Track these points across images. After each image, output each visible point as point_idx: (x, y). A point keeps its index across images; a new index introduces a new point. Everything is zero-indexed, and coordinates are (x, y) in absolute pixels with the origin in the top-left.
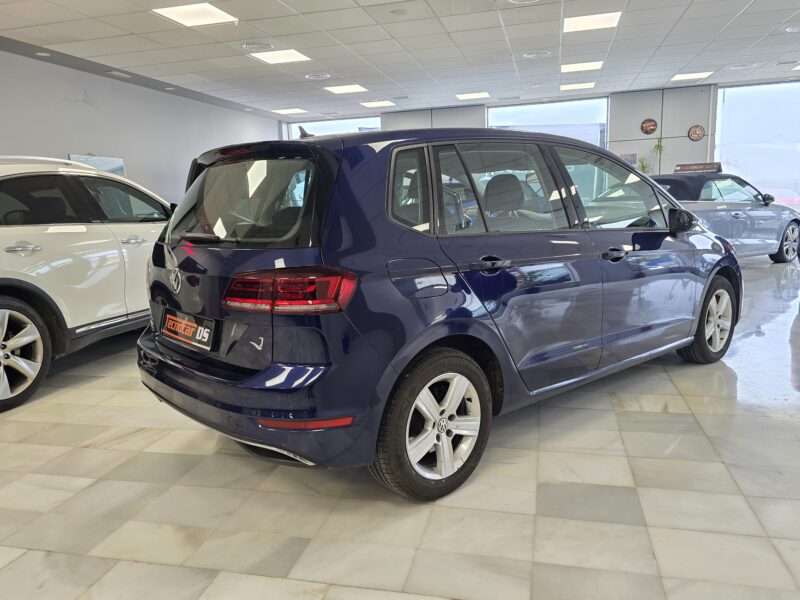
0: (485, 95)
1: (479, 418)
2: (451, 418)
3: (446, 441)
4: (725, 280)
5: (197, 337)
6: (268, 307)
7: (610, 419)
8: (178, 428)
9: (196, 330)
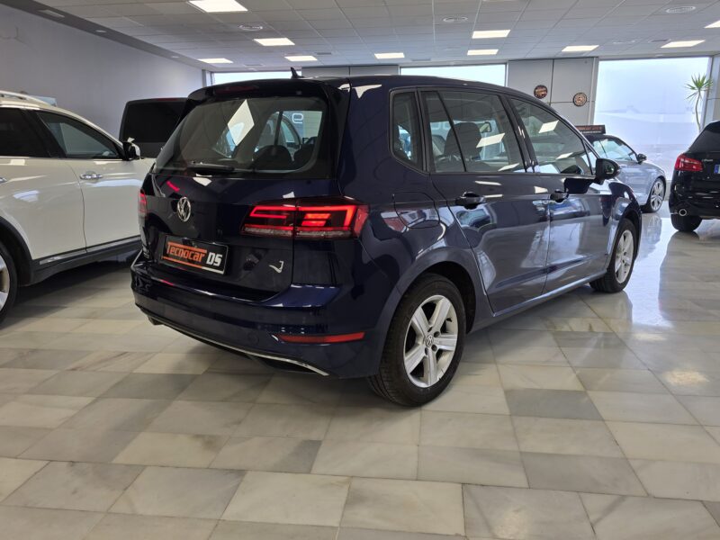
0: (401, 55)
1: (456, 336)
2: (436, 335)
3: (432, 354)
4: (630, 222)
5: (208, 262)
6: (290, 233)
7: (549, 338)
8: (161, 352)
9: (207, 255)
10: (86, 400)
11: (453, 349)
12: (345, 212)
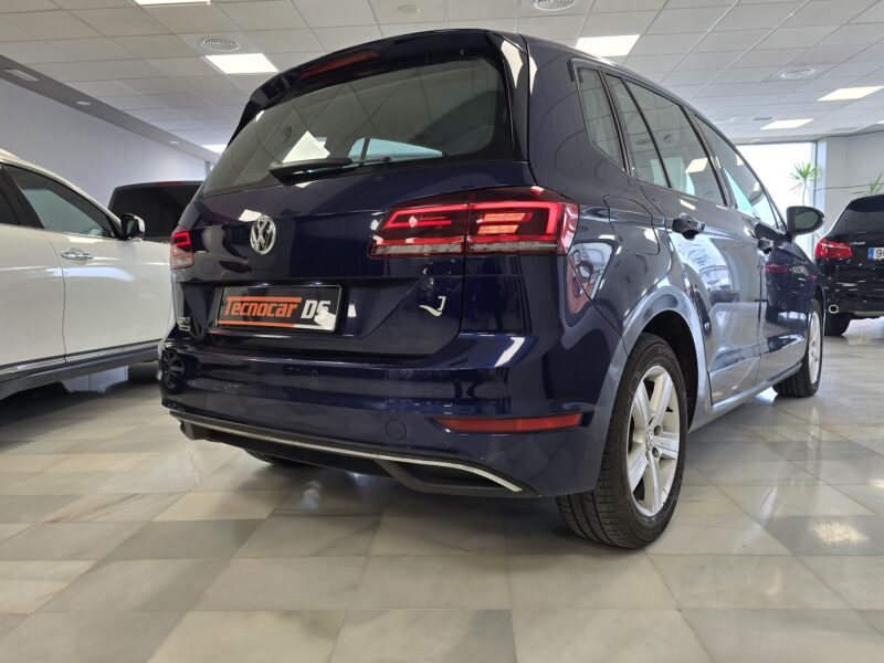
1: (678, 434)
2: (656, 431)
3: (654, 461)
4: (817, 302)
6: (457, 248)
8: (190, 491)
9: (301, 306)
10: (81, 566)
11: (675, 455)
12: (546, 211)
